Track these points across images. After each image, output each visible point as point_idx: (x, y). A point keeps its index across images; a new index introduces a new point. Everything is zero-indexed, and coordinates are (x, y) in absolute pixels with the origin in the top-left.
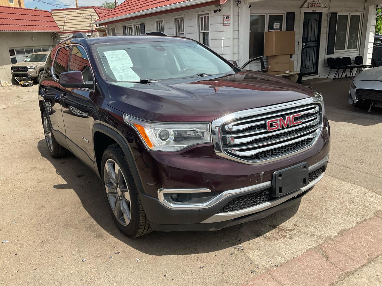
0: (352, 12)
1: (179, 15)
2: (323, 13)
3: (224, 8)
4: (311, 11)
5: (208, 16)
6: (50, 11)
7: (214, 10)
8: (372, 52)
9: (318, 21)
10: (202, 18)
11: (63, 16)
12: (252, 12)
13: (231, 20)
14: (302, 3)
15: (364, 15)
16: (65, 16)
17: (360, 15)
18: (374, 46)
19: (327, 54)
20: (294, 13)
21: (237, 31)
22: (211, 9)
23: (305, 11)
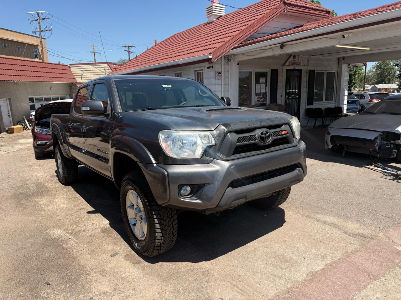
0: (328, 70)
1: (178, 70)
2: (302, 70)
3: (216, 65)
4: (292, 68)
5: (203, 71)
6: (69, 65)
7: (207, 67)
8: (347, 104)
9: (298, 76)
10: (198, 73)
11: (80, 70)
12: (240, 69)
13: (222, 75)
14: (284, 61)
15: (338, 72)
16: (82, 70)
17: (334, 72)
19: (308, 104)
20: (278, 70)
21: (227, 86)
22: (205, 66)
23: (287, 69)
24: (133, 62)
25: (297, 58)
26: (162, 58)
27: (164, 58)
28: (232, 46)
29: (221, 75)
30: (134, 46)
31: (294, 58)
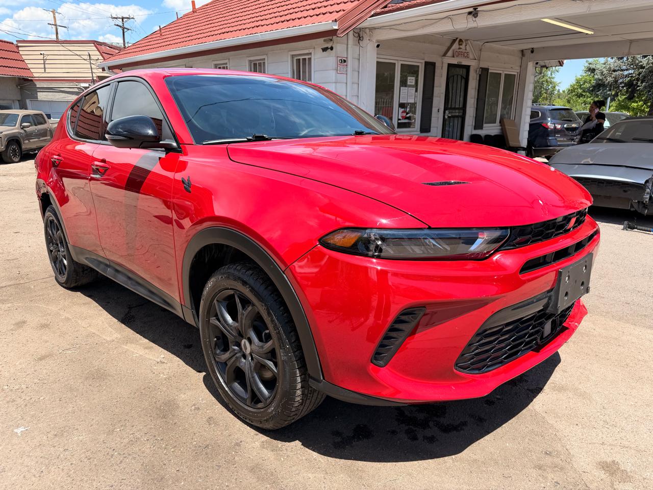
0: (507, 70)
1: (256, 55)
2: (471, 67)
3: (338, 45)
4: (456, 63)
5: (310, 57)
6: (15, 43)
7: (322, 47)
8: (528, 129)
9: (464, 78)
10: (298, 61)
11: (39, 53)
12: (379, 56)
13: (349, 66)
14: (445, 48)
15: (520, 75)
16: (42, 53)
17: (515, 75)
18: (531, 121)
19: (475, 129)
20: (435, 63)
22: (315, 47)
23: (449, 63)
24: (152, 40)
25: (464, 44)
26: (223, 31)
27: (227, 30)
28: (370, 11)
29: (347, 65)
30: (133, 18)
31: (459, 45)
